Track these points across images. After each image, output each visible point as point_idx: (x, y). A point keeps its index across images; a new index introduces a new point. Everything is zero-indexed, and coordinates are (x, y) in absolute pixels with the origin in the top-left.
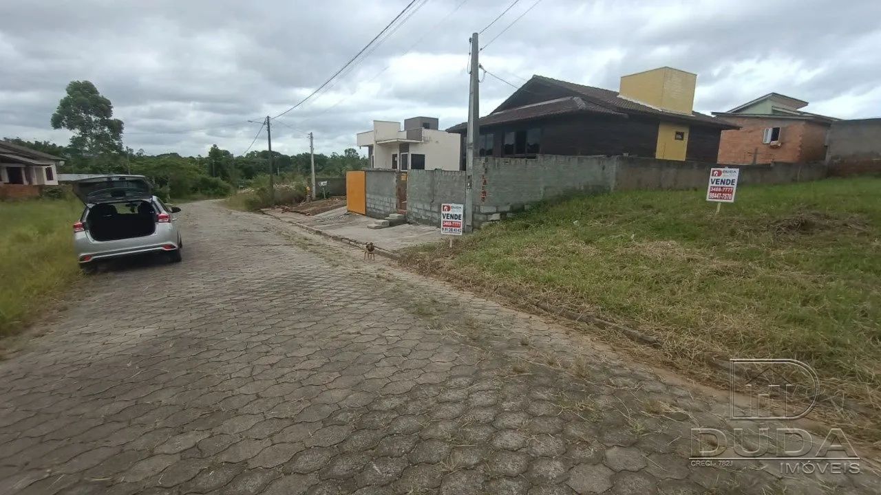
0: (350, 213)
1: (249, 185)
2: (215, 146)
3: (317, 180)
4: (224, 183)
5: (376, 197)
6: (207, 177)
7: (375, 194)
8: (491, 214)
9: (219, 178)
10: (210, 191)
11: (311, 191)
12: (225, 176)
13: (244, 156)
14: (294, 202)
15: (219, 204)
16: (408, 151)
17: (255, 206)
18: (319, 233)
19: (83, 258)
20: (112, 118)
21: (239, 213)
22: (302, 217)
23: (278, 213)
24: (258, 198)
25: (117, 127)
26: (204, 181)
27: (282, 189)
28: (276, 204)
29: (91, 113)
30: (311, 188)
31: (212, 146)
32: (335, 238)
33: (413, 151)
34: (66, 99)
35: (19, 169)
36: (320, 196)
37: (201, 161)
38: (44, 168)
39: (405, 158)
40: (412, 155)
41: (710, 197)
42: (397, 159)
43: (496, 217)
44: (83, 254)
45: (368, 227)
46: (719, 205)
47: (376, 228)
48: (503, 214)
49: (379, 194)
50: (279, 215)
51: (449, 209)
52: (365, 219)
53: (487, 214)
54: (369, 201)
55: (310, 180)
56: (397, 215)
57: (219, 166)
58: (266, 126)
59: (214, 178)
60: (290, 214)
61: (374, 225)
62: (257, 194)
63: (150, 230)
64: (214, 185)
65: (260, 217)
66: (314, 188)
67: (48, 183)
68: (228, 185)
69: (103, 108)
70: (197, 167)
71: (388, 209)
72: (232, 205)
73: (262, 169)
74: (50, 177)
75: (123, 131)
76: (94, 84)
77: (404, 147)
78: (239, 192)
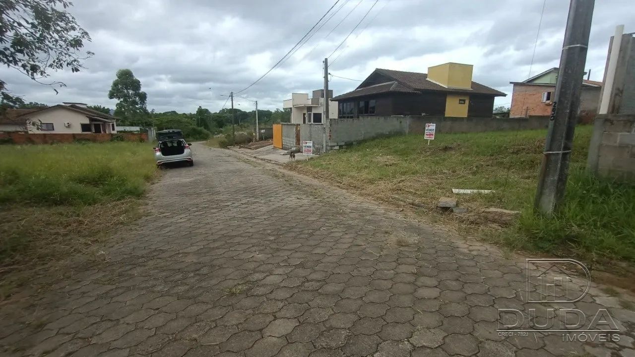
0: (275, 148)
1: (221, 132)
2: (200, 107)
3: (260, 129)
4: (205, 131)
5: (287, 139)
6: (195, 127)
7: (286, 137)
8: (334, 146)
9: (203, 128)
10: (198, 136)
11: (256, 136)
12: (206, 127)
13: (218, 112)
14: (245, 142)
15: (203, 144)
16: (311, 111)
17: (224, 145)
18: (255, 157)
19: (159, 163)
20: (141, 91)
21: (215, 149)
22: (249, 151)
23: (237, 148)
24: (226, 140)
25: (143, 97)
26: (194, 130)
27: (240, 134)
28: (236, 144)
29: (129, 89)
30: (256, 134)
31: (198, 107)
32: (262, 159)
33: (314, 111)
34: (117, 80)
35: (99, 124)
36: (261, 139)
37: (191, 116)
38: (111, 124)
39: (310, 115)
40: (314, 114)
41: (426, 137)
42: (306, 116)
43: (337, 148)
44: (159, 161)
45: (281, 155)
46: (429, 141)
47: (283, 155)
48: (341, 147)
49: (288, 137)
50: (238, 149)
51: (306, 143)
52: (281, 151)
53: (332, 146)
54: (283, 141)
55: (255, 129)
56: (295, 148)
57: (202, 120)
58: (231, 97)
59: (199, 128)
60: (242, 149)
61: (282, 153)
62: (226, 138)
63: (182, 152)
64: (200, 133)
65: (227, 151)
66: (258, 134)
67: (113, 132)
68: (208, 132)
69: (136, 85)
70: (189, 120)
71: (292, 145)
72: (211, 145)
73: (229, 121)
74: (113, 129)
75: (147, 99)
76: (131, 70)
77: (309, 109)
78: (215, 136)
